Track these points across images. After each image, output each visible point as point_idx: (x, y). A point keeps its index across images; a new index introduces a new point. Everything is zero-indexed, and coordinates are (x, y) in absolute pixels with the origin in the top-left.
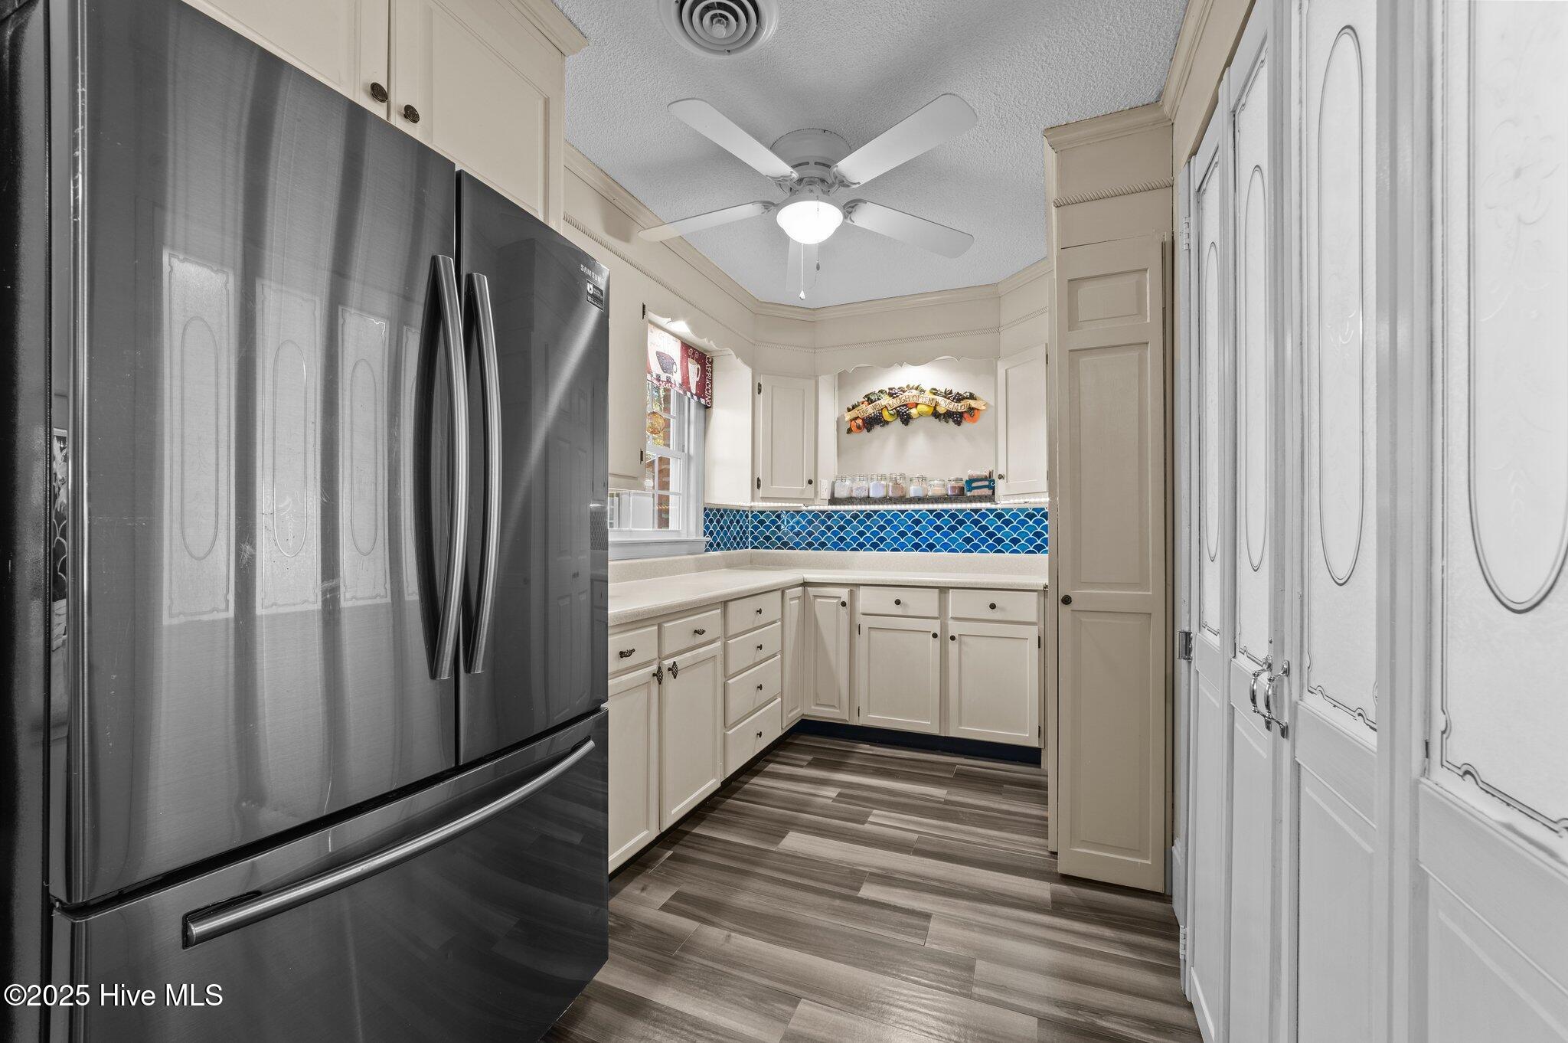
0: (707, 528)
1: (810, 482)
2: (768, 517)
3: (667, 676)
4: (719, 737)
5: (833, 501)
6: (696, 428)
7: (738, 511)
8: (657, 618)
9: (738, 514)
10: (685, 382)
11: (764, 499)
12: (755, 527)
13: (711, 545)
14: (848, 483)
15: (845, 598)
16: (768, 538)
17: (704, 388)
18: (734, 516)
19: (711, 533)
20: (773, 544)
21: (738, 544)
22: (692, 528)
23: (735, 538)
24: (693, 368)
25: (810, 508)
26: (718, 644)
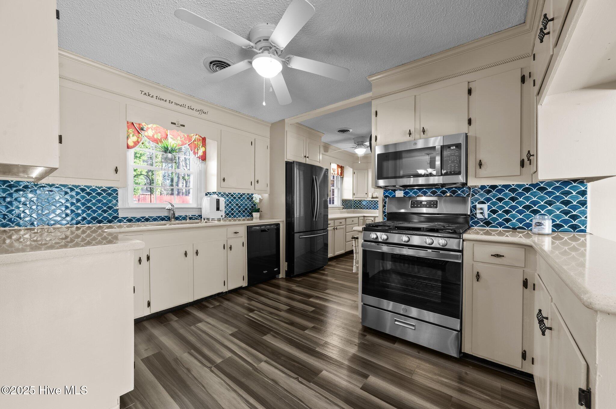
0: (343, 204)
1: (366, 194)
2: (357, 201)
3: (335, 229)
4: (345, 234)
5: (373, 198)
6: (340, 182)
7: (350, 200)
8: (334, 219)
9: (350, 201)
10: (338, 173)
11: (355, 198)
12: (354, 204)
13: (344, 208)
14: (376, 193)
15: (373, 220)
16: (357, 207)
17: (342, 173)
18: (349, 201)
19: (343, 205)
20: (358, 208)
21: (350, 208)
22: (339, 204)
23: (349, 207)
24: (340, 169)
25: (367, 199)
26: (344, 226)
